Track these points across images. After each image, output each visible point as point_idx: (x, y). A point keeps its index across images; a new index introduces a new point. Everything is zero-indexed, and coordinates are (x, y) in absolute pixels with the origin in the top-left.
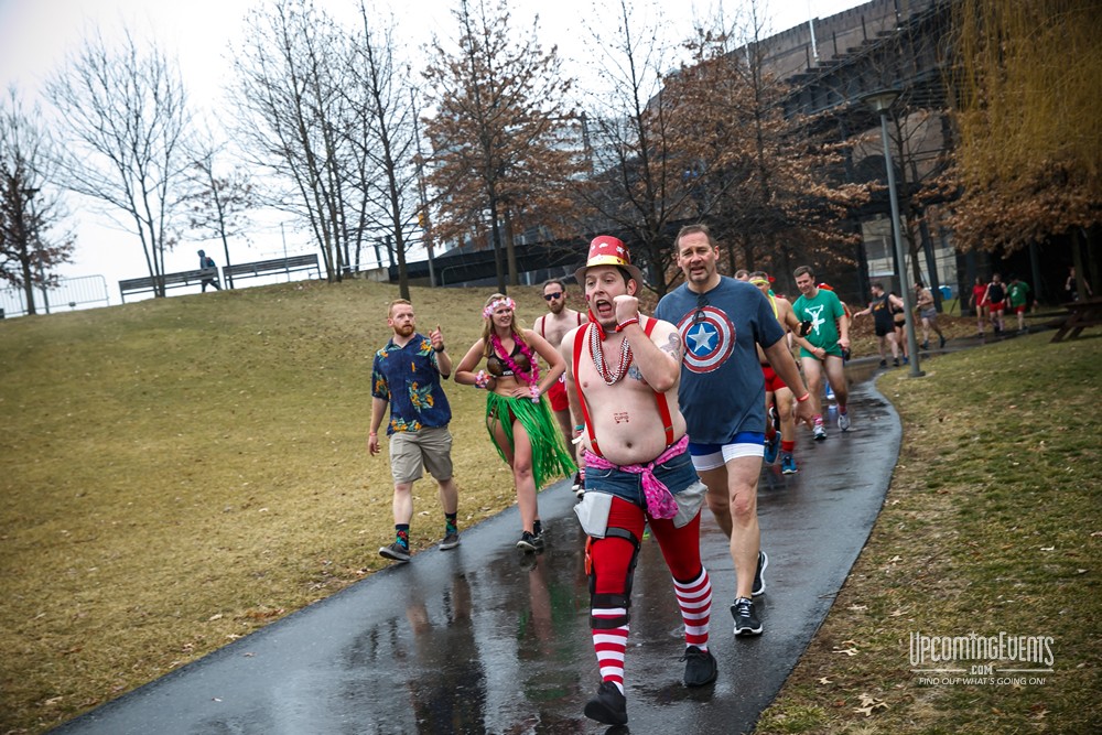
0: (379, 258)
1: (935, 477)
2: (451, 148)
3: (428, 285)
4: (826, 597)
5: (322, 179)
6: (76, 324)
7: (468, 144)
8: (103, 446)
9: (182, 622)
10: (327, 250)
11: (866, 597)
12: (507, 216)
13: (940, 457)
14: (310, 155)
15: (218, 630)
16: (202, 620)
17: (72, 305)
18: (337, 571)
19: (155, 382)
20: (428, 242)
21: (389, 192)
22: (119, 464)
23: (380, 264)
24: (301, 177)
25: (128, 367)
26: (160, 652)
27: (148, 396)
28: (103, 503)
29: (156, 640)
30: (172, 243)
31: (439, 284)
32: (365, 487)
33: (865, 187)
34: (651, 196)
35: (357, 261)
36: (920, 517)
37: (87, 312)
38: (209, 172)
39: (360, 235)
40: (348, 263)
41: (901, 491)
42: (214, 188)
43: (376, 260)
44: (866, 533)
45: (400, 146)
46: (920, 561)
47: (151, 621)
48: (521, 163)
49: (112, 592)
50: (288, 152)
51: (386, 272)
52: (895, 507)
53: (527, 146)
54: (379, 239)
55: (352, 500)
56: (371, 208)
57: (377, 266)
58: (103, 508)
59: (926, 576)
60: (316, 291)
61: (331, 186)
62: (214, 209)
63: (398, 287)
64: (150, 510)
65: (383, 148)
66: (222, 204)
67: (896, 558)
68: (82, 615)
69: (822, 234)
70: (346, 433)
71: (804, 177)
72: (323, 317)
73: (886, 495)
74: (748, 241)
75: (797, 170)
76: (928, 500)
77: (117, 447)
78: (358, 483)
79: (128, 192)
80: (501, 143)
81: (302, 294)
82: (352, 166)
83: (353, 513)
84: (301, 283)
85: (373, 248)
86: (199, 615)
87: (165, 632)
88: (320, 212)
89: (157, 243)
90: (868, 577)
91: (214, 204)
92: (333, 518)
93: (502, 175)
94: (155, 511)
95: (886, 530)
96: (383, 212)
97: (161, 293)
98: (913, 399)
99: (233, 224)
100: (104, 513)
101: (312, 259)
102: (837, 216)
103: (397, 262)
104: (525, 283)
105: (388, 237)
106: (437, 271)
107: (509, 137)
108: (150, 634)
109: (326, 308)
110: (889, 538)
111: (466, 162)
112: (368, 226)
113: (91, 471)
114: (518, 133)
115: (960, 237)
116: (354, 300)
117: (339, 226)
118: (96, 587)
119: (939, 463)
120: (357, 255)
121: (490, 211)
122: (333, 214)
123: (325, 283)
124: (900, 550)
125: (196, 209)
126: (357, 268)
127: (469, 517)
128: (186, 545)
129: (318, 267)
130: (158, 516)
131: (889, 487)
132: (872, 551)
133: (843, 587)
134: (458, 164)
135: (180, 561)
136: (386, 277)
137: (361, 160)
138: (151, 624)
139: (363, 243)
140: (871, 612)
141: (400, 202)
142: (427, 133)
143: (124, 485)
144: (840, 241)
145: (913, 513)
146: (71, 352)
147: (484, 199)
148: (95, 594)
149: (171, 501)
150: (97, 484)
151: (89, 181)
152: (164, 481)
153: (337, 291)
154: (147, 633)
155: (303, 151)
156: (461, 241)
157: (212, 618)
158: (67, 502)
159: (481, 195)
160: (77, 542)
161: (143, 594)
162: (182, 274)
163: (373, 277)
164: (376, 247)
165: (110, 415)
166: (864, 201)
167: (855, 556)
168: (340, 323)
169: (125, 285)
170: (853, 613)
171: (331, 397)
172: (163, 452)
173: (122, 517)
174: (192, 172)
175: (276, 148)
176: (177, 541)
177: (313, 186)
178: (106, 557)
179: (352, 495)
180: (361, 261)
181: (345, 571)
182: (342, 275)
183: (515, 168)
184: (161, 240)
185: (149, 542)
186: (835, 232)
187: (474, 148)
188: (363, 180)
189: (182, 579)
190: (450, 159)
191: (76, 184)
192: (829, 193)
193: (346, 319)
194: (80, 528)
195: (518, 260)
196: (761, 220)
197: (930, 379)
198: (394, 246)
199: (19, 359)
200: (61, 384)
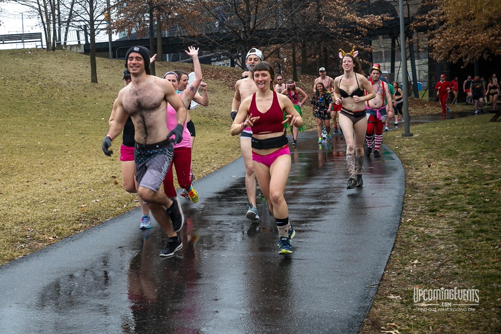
0: (78, 38)
1: (433, 204)
3: (108, 57)
4: (370, 288)
10: (47, 31)
11: (399, 289)
12: (159, 19)
13: (433, 191)
18: (37, 236)
20: (109, 31)
23: (79, 42)
31: (114, 57)
32: (59, 180)
33: (380, 17)
35: (66, 39)
36: (426, 232)
39: (68, 24)
40: (60, 40)
41: (411, 212)
43: (77, 39)
44: (392, 240)
46: (433, 265)
51: (82, 47)
52: (409, 223)
54: (80, 27)
55: (51, 188)
57: (77, 43)
59: (440, 277)
60: (39, 55)
63: (89, 56)
67: (416, 262)
69: (351, 44)
70: (50, 144)
71: (343, 8)
72: (42, 71)
73: (401, 215)
74: (304, 46)
75: (338, 4)
76: (431, 220)
78: (55, 176)
81: (31, 56)
83: (50, 197)
84: (31, 50)
85: (76, 32)
88: (45, 8)
90: (399, 274)
92: (37, 199)
95: (406, 240)
96: (84, 10)
101: (38, 36)
102: (362, 34)
103: (89, 41)
104: (166, 60)
105: (85, 26)
106: (113, 50)
109: (44, 66)
110: (408, 246)
112: (74, 19)
115: (437, 52)
116: (62, 63)
117: (56, 17)
119: (434, 195)
120: (66, 36)
121: (148, 15)
122: (53, 10)
123: (45, 51)
124: (418, 255)
126: (65, 43)
127: (125, 206)
129: (41, 41)
131: (403, 208)
132: (398, 254)
133: (382, 280)
136: (82, 50)
139: (70, 28)
140: (404, 301)
141: (94, 5)
145: (422, 229)
147: (145, 7)
153: (52, 56)
156: (129, 31)
159: (144, 5)
163: (74, 49)
164: (78, 32)
166: (378, 26)
167: (387, 258)
168: (52, 76)
170: (391, 301)
171: (43, 121)
179: (51, 185)
180: (68, 40)
181: (41, 237)
182: (55, 47)
186: (359, 44)
192: (358, 19)
193: (56, 73)
195: (163, 46)
196: (314, 33)
197: (416, 139)
198: (89, 32)
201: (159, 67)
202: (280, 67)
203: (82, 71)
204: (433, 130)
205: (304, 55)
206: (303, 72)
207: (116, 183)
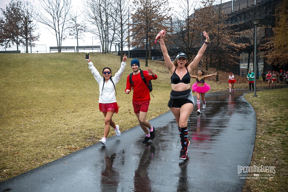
1: (270, 129)
2: (138, 22)
5: (104, 27)
6: (37, 57)
7: (142, 22)
8: (39, 89)
9: (49, 148)
10: (103, 45)
12: (150, 41)
13: (269, 123)
14: (102, 20)
15: (59, 152)
16: (55, 148)
17: (37, 52)
18: (96, 136)
19: (55, 74)
20: (129, 46)
21: (120, 32)
22: (43, 95)
23: (116, 50)
24: (99, 25)
25: (49, 69)
26: (41, 157)
27: (53, 77)
28: (36, 105)
29: (40, 153)
30: (64, 39)
31: (130, 57)
33: (245, 45)
34: (188, 40)
35: (110, 49)
36: (268, 143)
37: (41, 54)
38: (75, 22)
39: (112, 42)
40: (108, 49)
42: (76, 26)
43: (115, 49)
45: (125, 20)
47: (40, 146)
48: (155, 28)
49: (32, 134)
50: (96, 19)
51: (117, 52)
52: (260, 138)
53: (157, 24)
54: (117, 44)
56: (116, 35)
57: (115, 51)
58: (36, 107)
60: (99, 55)
61: (106, 29)
62: (76, 32)
63: (120, 57)
64: (48, 109)
65: (120, 20)
66: (78, 30)
67: (264, 157)
68: (21, 141)
69: (232, 55)
71: (229, 40)
72: (100, 62)
73: (256, 134)
75: (227, 38)
77: (43, 90)
79: (54, 24)
80: (151, 22)
81: (95, 56)
82: (112, 24)
83: (102, 118)
84: (96, 53)
85: (115, 46)
86: (54, 146)
87: (44, 150)
88: (102, 35)
89: (60, 38)
90: (257, 163)
91: (76, 30)
92: (96, 119)
93: (150, 31)
94: (49, 110)
96: (119, 37)
97: (60, 51)
98: (256, 103)
99: (80, 36)
100: (36, 108)
101: (99, 47)
102: (236, 51)
103: (120, 50)
104: (152, 59)
105: (119, 44)
106: (130, 54)
107: (153, 21)
108: (39, 150)
109: (101, 60)
111: (141, 27)
112: (114, 40)
113: (35, 96)
114: (155, 20)
116: (108, 59)
117: (107, 39)
118: (28, 132)
119: (269, 125)
120: (111, 47)
121: (146, 40)
122: (106, 36)
123: (102, 54)
125: (71, 31)
126: (110, 50)
127: (134, 124)
128: (55, 122)
129: (100, 49)
130: (49, 111)
134: (139, 27)
135: (53, 126)
136: (117, 54)
137: (114, 23)
138: (40, 147)
139: (112, 44)
141: (123, 35)
142: (132, 18)
143: (43, 101)
144: (236, 58)
145: (266, 141)
146: (35, 64)
147: (144, 36)
148: (27, 134)
149: (54, 108)
150: (36, 100)
151: (45, 20)
152: (53, 101)
153: (104, 56)
154: (38, 150)
155: (100, 19)
156: (137, 47)
157: (58, 147)
158: (27, 104)
159: (144, 35)
160: (26, 116)
161: (40, 136)
162: (66, 47)
163: (114, 53)
164: (116, 46)
165: (43, 81)
166: (244, 48)
168: (104, 64)
169: (51, 48)
172: (55, 93)
173: (40, 110)
174: (71, 21)
175: (93, 17)
176: (53, 120)
177: (101, 28)
178: (33, 122)
180: (111, 49)
181: (98, 137)
182: (106, 52)
183: (153, 29)
184: (61, 38)
185: (45, 119)
187: (143, 23)
188: (114, 28)
189: (52, 133)
190: (137, 25)
191: (42, 21)
192: (235, 45)
193: (106, 63)
194: (28, 112)
195: (151, 53)
196: (216, 50)
197: (259, 98)
198: (120, 46)
199: (22, 64)
200: (32, 71)
201: (149, 62)
203: (117, 62)
204: (266, 94)
205: (211, 59)
206: (210, 67)
207: (130, 113)
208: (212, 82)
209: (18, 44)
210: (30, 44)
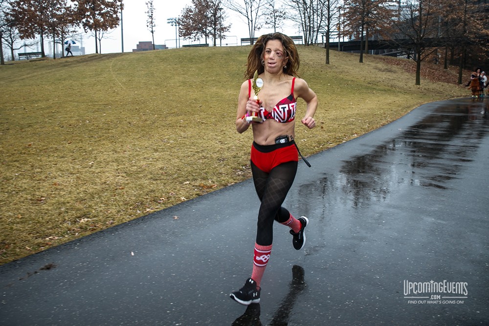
3: (338, 51)
6: (225, 50)
10: (305, 35)
12: (367, 29)
17: (227, 44)
20: (339, 36)
21: (327, 17)
23: (323, 42)
30: (259, 28)
31: (341, 50)
34: (420, 27)
37: (230, 47)
38: (274, 7)
40: (312, 40)
42: (274, 12)
43: (322, 40)
48: (375, 12)
51: (324, 44)
53: (378, 6)
57: (321, 42)
60: (300, 48)
62: (273, 19)
63: (326, 49)
66: (276, 18)
80: (369, 5)
89: (253, 28)
91: (273, 17)
93: (368, 16)
101: (300, 38)
104: (371, 53)
106: (341, 46)
107: (372, 3)
111: (356, 10)
114: (375, 2)
116: (311, 52)
117: (311, 28)
120: (316, 38)
121: (362, 27)
123: (303, 46)
125: (268, 18)
126: (315, 42)
129: (302, 40)
134: (353, 10)
136: (324, 46)
141: (330, 21)
146: (221, 59)
153: (307, 49)
156: (350, 37)
159: (359, 22)
163: (319, 45)
164: (322, 36)
165: (225, 80)
168: (305, 59)
169: (243, 40)
180: (317, 40)
182: (309, 44)
183: (373, 14)
187: (360, 6)
190: (351, 8)
195: (369, 45)
196: (460, 41)
199: (207, 59)
200: (215, 68)
201: (365, 57)
202: (436, 60)
203: (322, 57)
205: (452, 54)
206: (451, 64)
208: (452, 85)
209: (207, 35)
210: (220, 36)
